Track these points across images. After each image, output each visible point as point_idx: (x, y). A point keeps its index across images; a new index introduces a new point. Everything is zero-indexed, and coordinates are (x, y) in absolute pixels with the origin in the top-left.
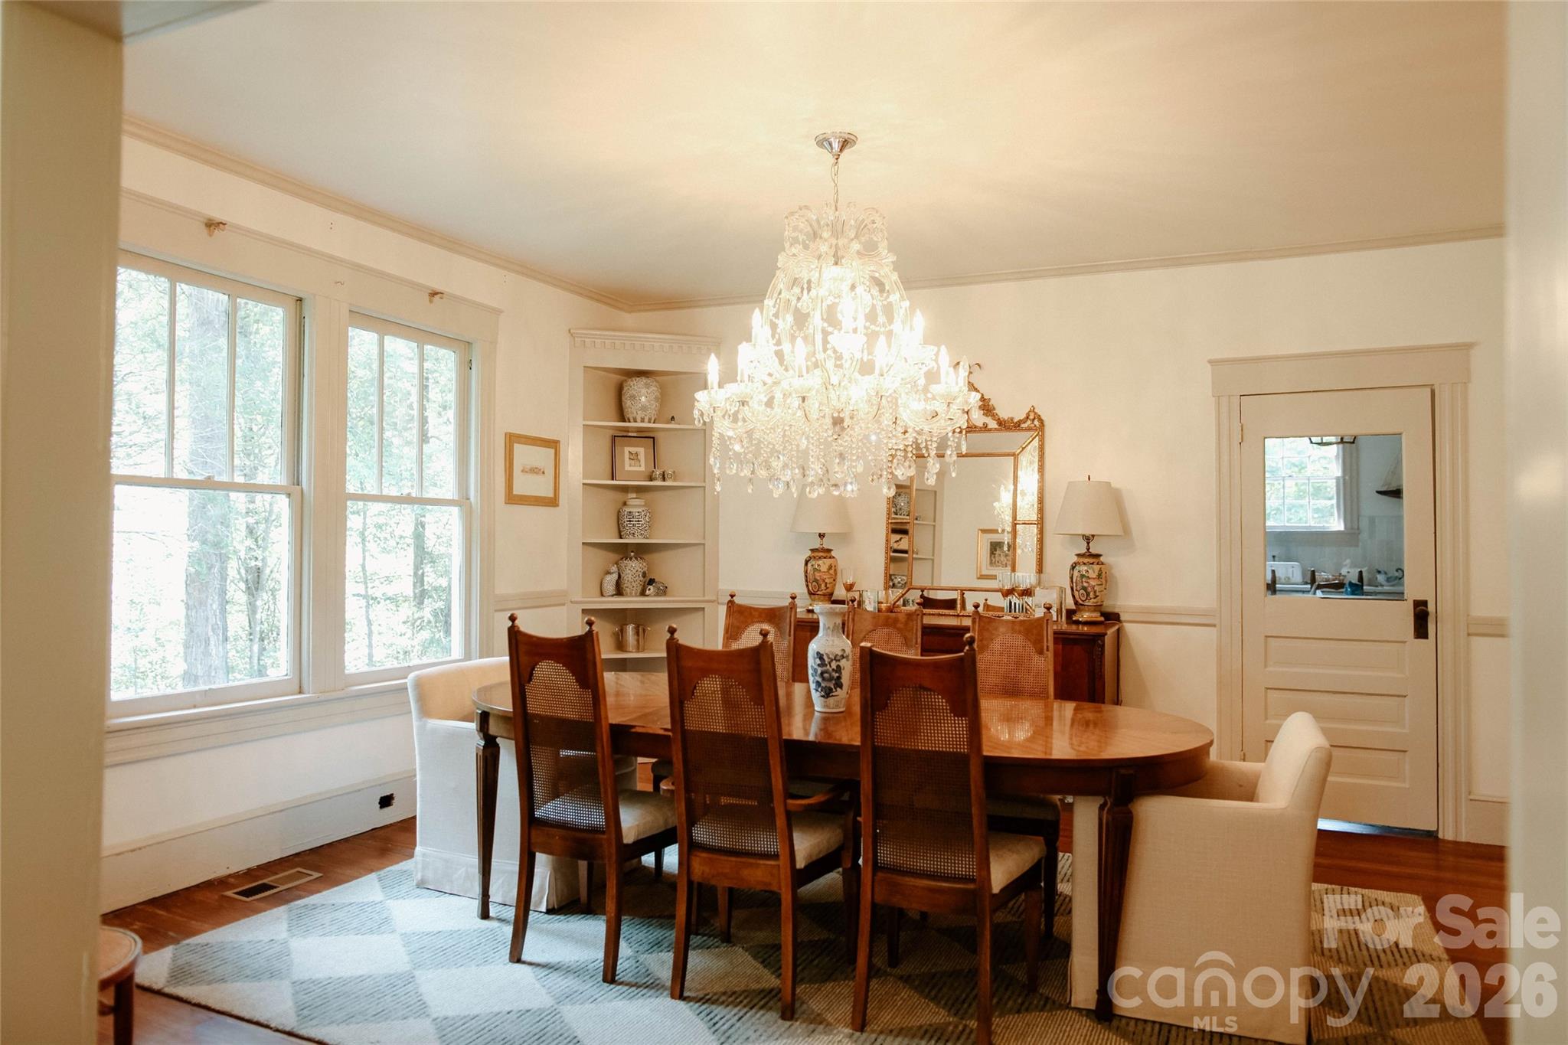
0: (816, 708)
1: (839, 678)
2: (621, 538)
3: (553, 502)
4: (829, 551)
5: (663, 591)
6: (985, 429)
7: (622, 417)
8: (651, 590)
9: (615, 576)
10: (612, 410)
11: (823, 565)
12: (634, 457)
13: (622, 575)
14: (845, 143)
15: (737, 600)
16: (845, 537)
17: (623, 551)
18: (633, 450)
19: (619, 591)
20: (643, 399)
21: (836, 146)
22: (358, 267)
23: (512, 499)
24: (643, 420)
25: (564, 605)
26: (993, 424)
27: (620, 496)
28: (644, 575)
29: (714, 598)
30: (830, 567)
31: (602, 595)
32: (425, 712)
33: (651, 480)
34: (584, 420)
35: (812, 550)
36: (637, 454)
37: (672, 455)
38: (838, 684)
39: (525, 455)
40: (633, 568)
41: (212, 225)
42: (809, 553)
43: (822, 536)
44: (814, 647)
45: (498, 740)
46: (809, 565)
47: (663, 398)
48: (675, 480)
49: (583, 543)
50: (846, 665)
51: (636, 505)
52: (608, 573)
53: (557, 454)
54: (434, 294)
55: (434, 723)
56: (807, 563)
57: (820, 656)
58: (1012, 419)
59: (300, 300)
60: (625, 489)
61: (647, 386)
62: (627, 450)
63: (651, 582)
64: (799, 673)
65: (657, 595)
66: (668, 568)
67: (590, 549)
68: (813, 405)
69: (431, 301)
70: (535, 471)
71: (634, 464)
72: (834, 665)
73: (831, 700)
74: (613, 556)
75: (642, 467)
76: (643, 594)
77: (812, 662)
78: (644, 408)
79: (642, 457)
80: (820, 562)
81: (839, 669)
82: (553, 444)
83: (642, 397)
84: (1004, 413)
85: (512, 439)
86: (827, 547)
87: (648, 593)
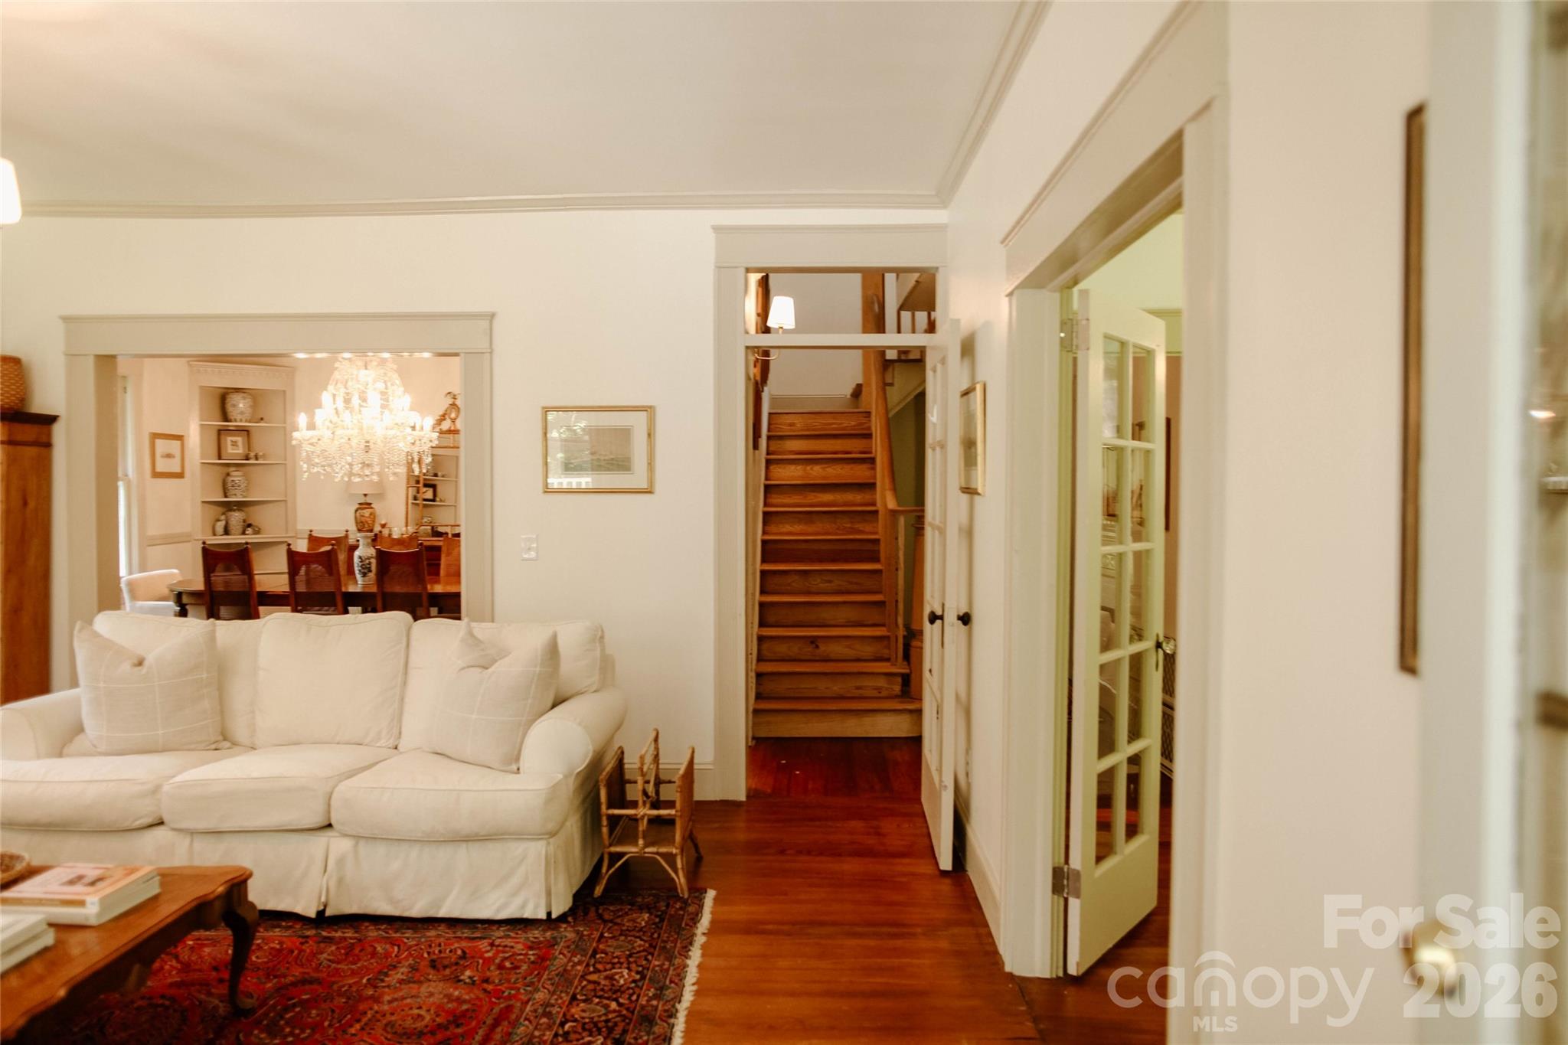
0: (359, 583)
1: (370, 568)
2: (226, 497)
3: (180, 475)
4: (370, 504)
5: (257, 532)
7: (225, 417)
8: (249, 531)
9: (223, 523)
10: (217, 413)
11: (367, 513)
12: (234, 444)
13: (230, 522)
15: (314, 534)
16: (381, 496)
17: (228, 507)
18: (234, 439)
19: (227, 532)
20: (241, 405)
23: (156, 475)
24: (241, 421)
25: (189, 541)
27: (225, 470)
28: (244, 521)
29: (294, 535)
30: (371, 514)
31: (214, 535)
32: (134, 597)
33: (247, 459)
34: (201, 420)
35: (360, 504)
36: (236, 442)
37: (260, 444)
38: (370, 571)
39: (161, 445)
40: (236, 517)
42: (358, 506)
43: (365, 495)
44: (357, 553)
45: (188, 607)
46: (358, 512)
47: (255, 405)
48: (264, 460)
49: (203, 502)
50: (374, 561)
51: (237, 476)
52: (218, 520)
53: (183, 446)
55: (140, 603)
56: (356, 511)
57: (360, 557)
60: (228, 465)
61: (244, 398)
62: (229, 439)
63: (249, 526)
64: (351, 571)
65: (254, 534)
66: (259, 516)
67: (206, 505)
68: (354, 442)
70: (169, 456)
71: (235, 447)
72: (367, 561)
73: (367, 578)
74: (220, 510)
75: (240, 450)
76: (244, 533)
77: (356, 560)
78: (242, 413)
79: (240, 444)
80: (364, 511)
81: (370, 563)
82: (179, 438)
83: (240, 406)
85: (155, 436)
86: (369, 502)
87: (247, 532)
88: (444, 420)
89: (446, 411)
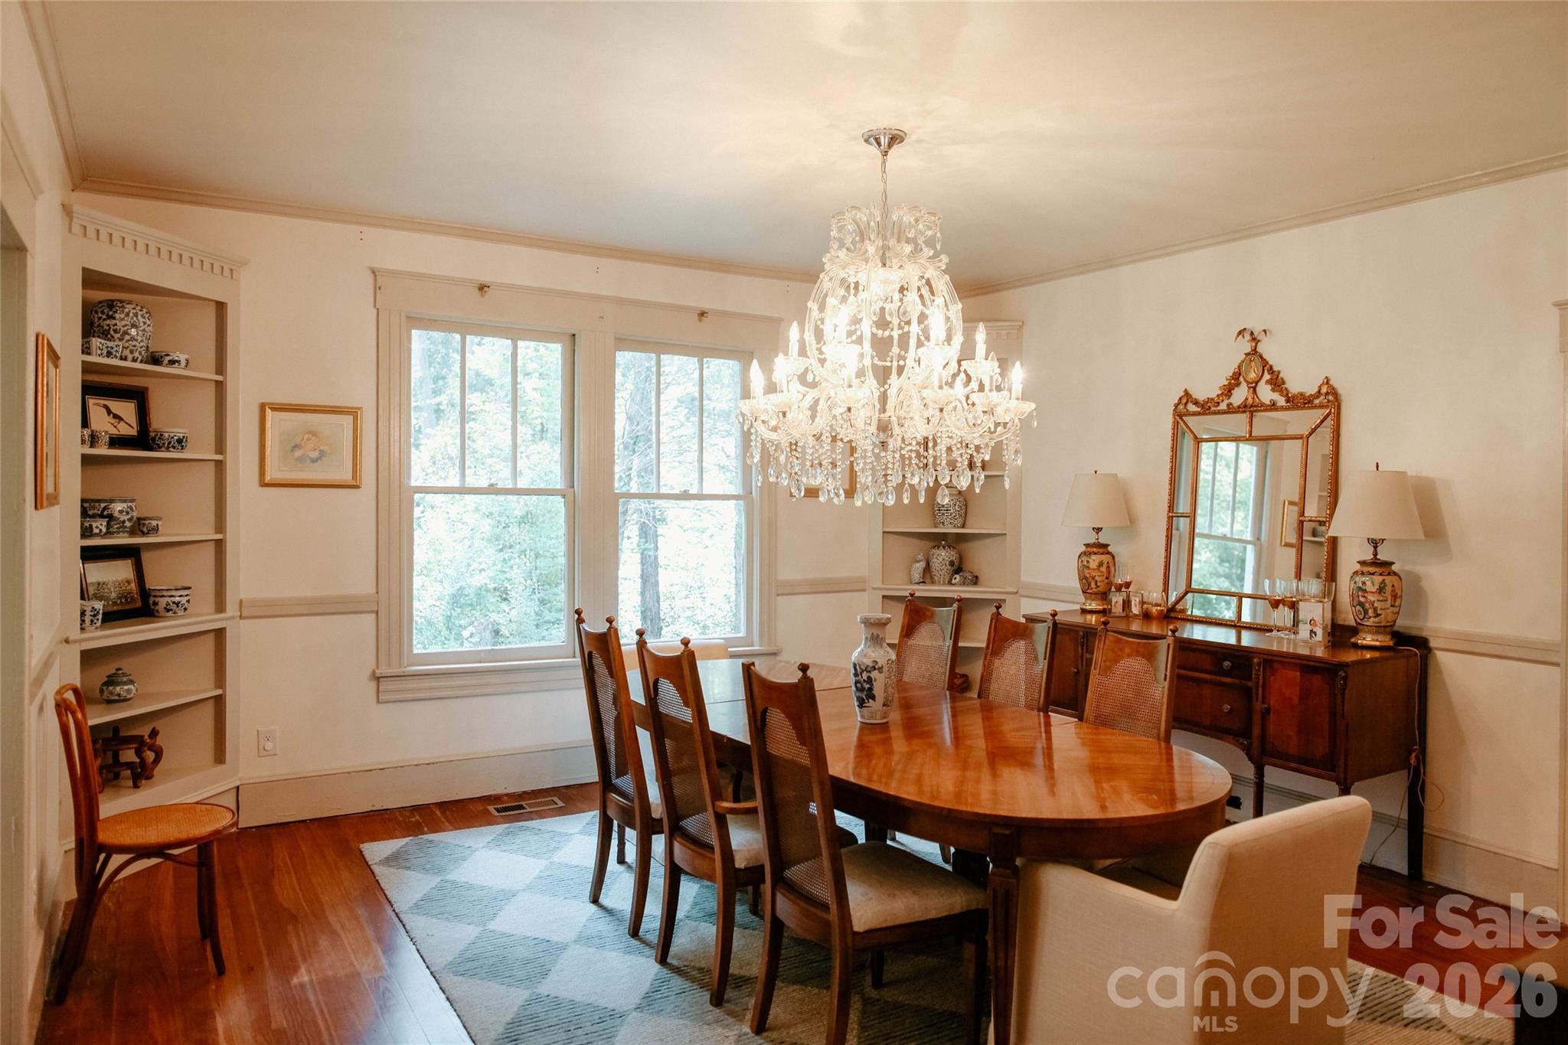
1: (871, 689)
2: (934, 528)
4: (1106, 546)
5: (975, 581)
6: (1273, 407)
8: (958, 579)
9: (922, 565)
11: (1100, 561)
13: (931, 564)
14: (895, 139)
19: (928, 579)
21: (884, 141)
22: (621, 301)
25: (864, 590)
26: (1281, 401)
28: (951, 564)
29: (1016, 590)
30: (1106, 565)
31: (907, 582)
35: (1087, 545)
38: (872, 696)
40: (943, 557)
41: (482, 288)
42: (1083, 549)
43: (1098, 530)
46: (1084, 560)
49: (884, 532)
50: (880, 677)
52: (919, 560)
54: (702, 314)
56: (1080, 558)
57: (855, 666)
58: (1302, 394)
59: (574, 335)
63: (959, 571)
65: (964, 584)
69: (700, 320)
72: (865, 676)
73: (866, 711)
74: (921, 545)
76: (950, 583)
80: (1096, 558)
81: (871, 681)
84: (1295, 386)
86: (1102, 541)
87: (953, 581)
88: (1238, 384)
89: (1239, 367)
